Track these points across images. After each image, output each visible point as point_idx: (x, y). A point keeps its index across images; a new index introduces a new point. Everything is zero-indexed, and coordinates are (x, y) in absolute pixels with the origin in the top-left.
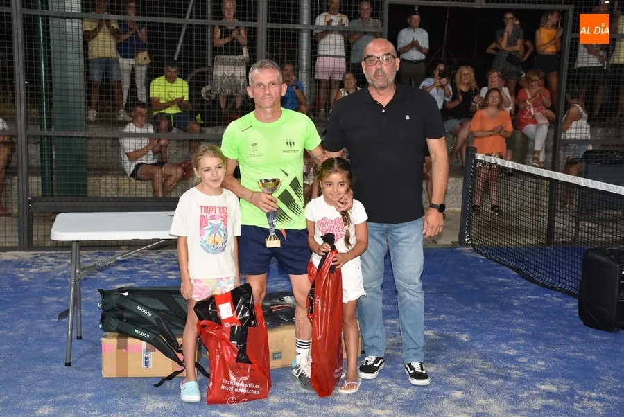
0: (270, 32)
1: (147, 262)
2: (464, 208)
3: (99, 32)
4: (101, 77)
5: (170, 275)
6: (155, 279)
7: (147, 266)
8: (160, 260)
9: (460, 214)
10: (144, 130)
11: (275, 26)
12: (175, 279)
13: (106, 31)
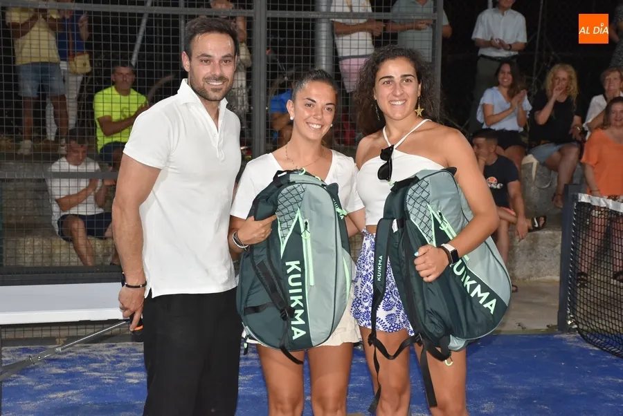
0: (272, 24)
1: (95, 361)
2: (563, 274)
3: (32, 26)
4: (36, 92)
5: (131, 378)
6: (108, 384)
7: (95, 365)
8: (115, 357)
9: (558, 285)
10: (82, 168)
11: (278, 14)
12: (137, 384)
13: (42, 24)
